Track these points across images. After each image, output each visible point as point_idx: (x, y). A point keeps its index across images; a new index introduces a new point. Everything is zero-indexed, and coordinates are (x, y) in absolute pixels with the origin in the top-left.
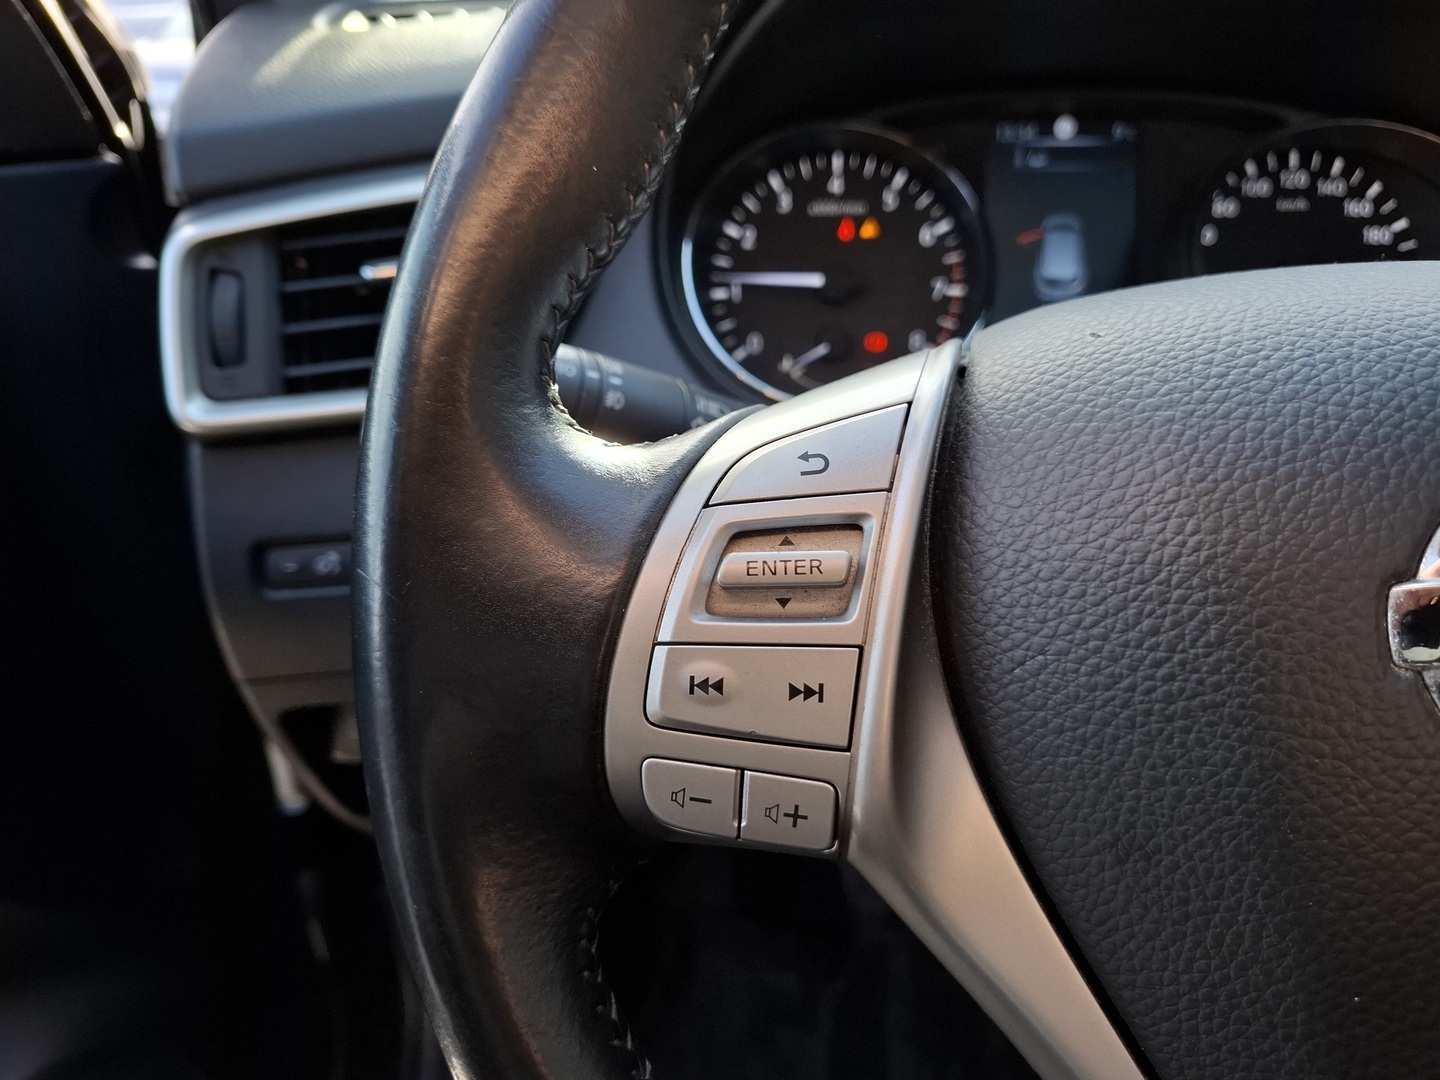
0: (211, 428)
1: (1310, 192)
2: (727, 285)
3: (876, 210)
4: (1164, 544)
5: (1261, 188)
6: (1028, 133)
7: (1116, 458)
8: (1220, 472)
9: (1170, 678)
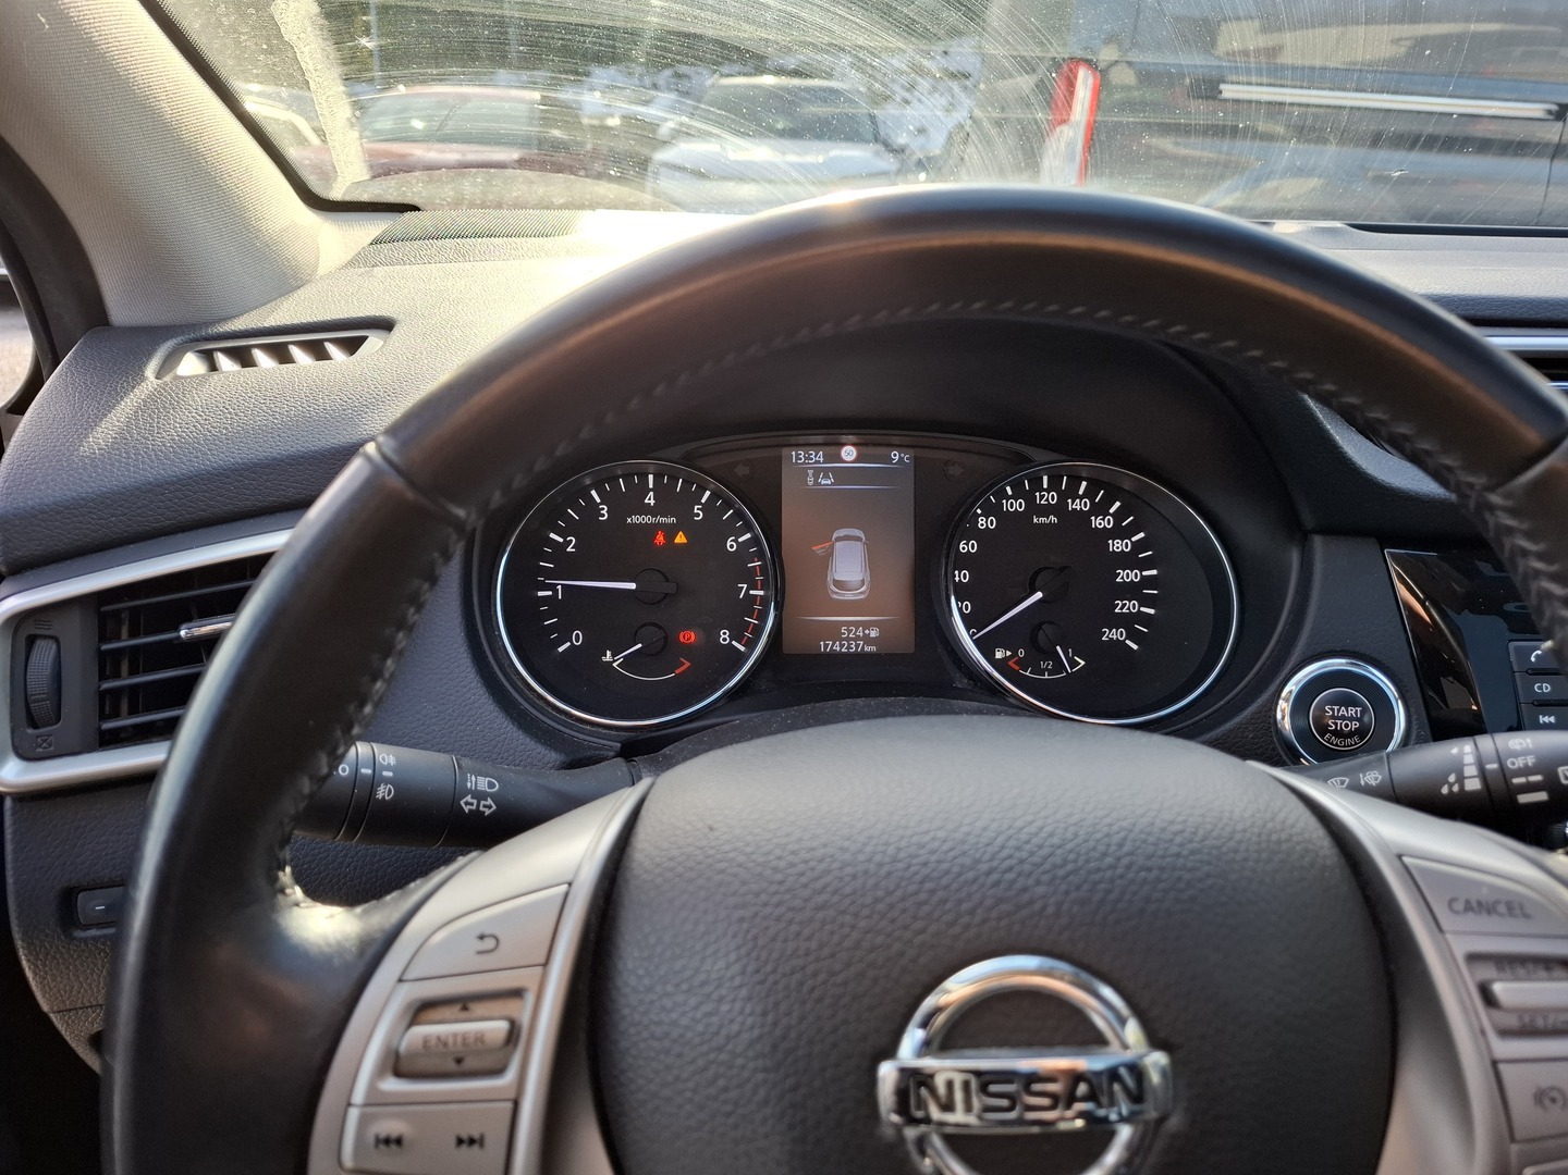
0: (25, 786)
1: (1059, 509)
2: (553, 587)
3: (686, 523)
4: (732, 1021)
5: (1019, 505)
6: (818, 456)
7: (706, 946)
8: (769, 968)
9: (736, 1126)
